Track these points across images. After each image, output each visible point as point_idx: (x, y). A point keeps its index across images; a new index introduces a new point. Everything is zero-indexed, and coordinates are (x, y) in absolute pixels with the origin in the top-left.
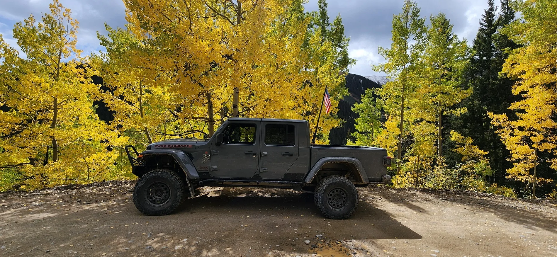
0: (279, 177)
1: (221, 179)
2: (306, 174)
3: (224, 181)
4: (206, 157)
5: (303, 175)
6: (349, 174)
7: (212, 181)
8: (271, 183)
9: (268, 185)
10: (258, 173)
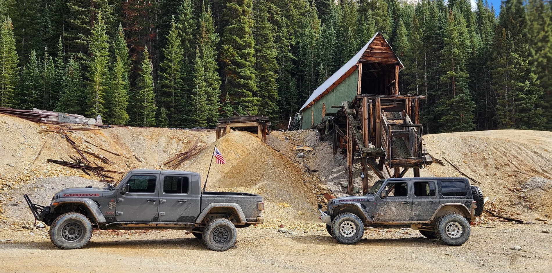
0: (175, 219)
1: (125, 222)
2: (197, 216)
3: (128, 224)
4: (112, 205)
5: (194, 217)
6: (232, 217)
7: (117, 224)
8: (169, 224)
9: (166, 226)
10: (157, 216)
